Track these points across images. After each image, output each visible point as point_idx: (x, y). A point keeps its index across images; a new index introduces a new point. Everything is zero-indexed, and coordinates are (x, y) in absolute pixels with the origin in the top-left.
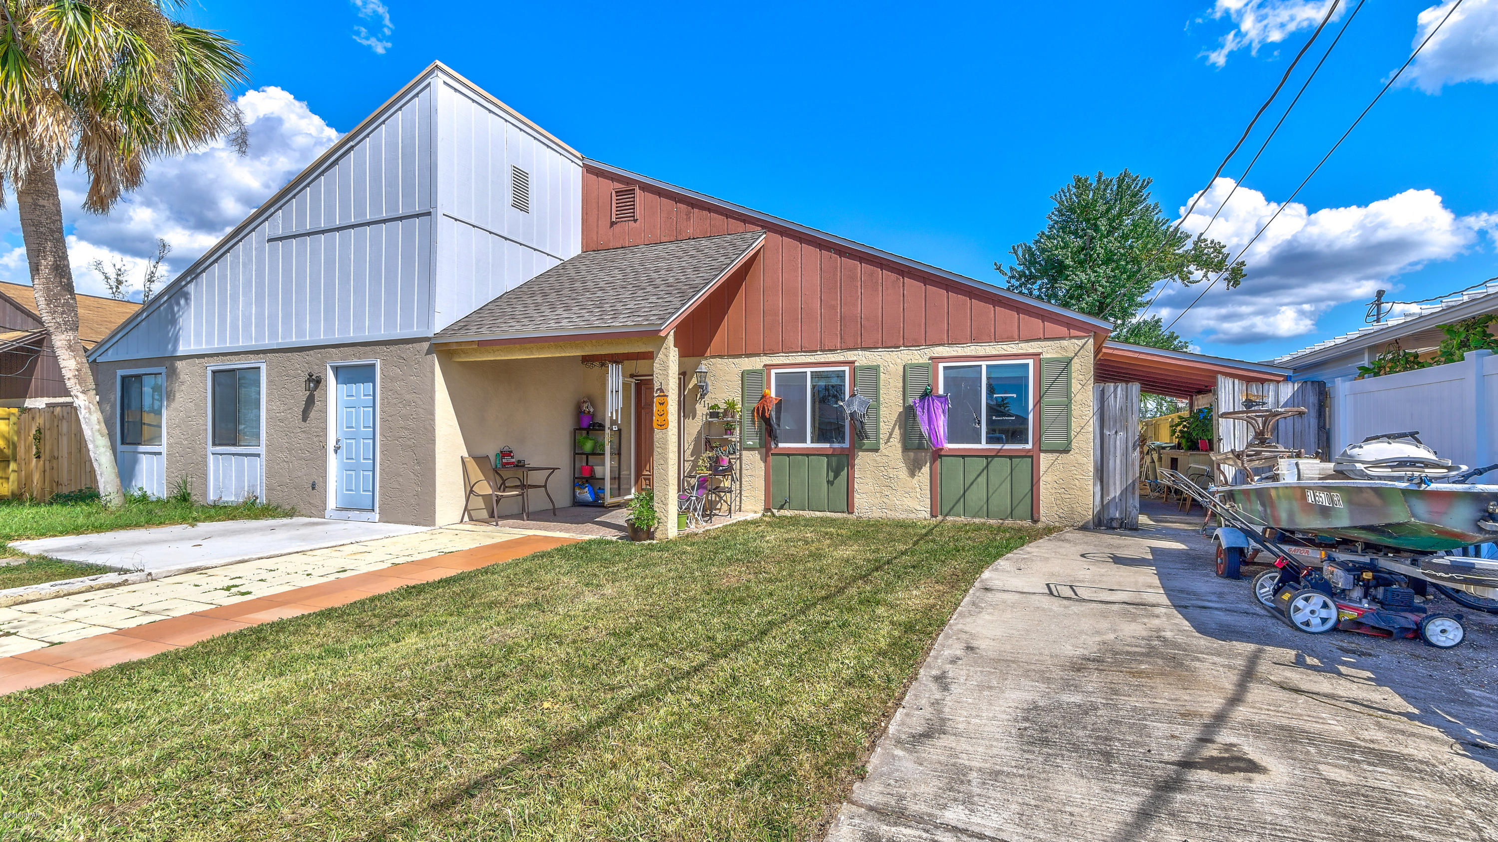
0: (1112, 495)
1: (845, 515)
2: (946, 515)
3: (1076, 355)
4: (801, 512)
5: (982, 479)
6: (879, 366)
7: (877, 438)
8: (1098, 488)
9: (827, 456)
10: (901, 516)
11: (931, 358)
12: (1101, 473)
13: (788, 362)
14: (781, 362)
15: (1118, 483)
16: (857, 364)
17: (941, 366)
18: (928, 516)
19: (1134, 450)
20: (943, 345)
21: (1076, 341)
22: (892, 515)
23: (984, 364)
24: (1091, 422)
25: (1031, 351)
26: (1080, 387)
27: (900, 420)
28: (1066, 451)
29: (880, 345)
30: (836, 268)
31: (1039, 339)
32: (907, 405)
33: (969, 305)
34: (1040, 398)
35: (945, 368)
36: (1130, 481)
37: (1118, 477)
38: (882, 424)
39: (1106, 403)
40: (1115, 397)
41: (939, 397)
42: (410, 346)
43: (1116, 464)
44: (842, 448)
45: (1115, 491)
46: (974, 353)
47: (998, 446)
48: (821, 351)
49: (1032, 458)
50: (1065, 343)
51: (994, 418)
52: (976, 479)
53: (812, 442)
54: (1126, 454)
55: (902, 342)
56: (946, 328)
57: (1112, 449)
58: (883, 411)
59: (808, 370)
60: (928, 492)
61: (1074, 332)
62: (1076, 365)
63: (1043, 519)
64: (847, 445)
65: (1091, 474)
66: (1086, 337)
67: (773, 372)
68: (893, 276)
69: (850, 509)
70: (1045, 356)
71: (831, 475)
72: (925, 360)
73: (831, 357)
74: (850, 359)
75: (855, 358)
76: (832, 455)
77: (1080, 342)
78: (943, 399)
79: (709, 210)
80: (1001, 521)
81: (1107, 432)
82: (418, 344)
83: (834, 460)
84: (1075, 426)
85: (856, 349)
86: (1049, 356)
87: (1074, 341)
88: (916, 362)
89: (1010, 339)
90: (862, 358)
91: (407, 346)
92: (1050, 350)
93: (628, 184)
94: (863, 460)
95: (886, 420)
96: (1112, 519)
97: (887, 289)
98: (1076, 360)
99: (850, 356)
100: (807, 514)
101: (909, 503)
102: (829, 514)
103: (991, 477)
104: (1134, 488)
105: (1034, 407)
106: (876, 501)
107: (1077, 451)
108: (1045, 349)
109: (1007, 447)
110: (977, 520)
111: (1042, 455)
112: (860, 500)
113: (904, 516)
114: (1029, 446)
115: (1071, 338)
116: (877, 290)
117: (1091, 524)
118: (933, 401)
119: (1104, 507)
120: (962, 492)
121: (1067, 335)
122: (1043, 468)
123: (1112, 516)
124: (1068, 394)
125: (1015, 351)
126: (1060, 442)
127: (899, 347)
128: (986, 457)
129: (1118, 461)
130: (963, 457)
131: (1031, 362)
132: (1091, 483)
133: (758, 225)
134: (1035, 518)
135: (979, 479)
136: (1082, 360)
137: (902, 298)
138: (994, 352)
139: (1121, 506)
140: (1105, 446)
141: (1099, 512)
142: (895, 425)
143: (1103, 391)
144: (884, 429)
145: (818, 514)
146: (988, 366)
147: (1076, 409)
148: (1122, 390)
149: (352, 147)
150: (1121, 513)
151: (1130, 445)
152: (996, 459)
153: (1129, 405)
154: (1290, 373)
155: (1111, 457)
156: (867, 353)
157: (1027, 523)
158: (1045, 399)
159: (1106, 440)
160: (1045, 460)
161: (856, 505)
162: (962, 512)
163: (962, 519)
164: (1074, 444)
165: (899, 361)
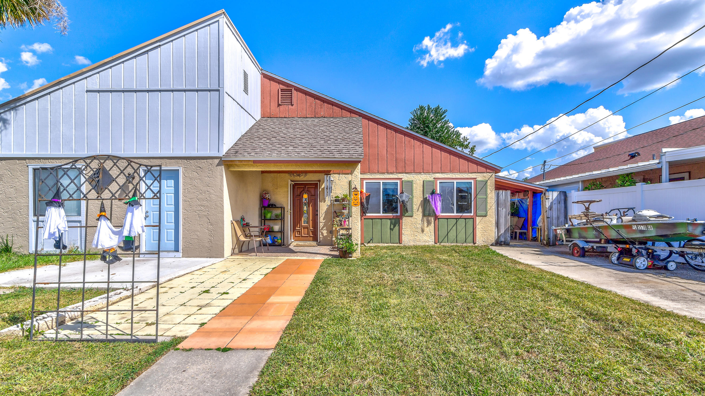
0: (501, 233)
1: (398, 245)
2: (441, 243)
3: (489, 179)
4: (378, 244)
5: (454, 228)
6: (413, 181)
7: (412, 211)
8: (496, 230)
9: (390, 219)
10: (422, 244)
11: (434, 178)
12: (498, 225)
13: (372, 177)
14: (368, 177)
15: (503, 228)
16: (403, 179)
17: (438, 181)
18: (433, 243)
19: (509, 215)
20: (439, 173)
21: (489, 174)
22: (418, 244)
23: (455, 181)
24: (494, 205)
25: (473, 177)
26: (490, 191)
27: (422, 204)
28: (485, 216)
29: (413, 172)
30: (394, 137)
31: (476, 173)
32: (425, 197)
33: (449, 157)
34: (476, 196)
35: (440, 183)
36: (507, 227)
37: (503, 225)
38: (414, 205)
39: (499, 198)
40: (502, 196)
41: (438, 194)
42: (205, 161)
43: (502, 221)
44: (397, 216)
45: (502, 231)
46: (451, 177)
47: (461, 214)
48: (387, 173)
49: (473, 219)
50: (485, 174)
51: (459, 203)
52: (452, 227)
53: (383, 213)
54: (506, 217)
55: (422, 171)
56: (440, 166)
57: (501, 215)
58: (415, 200)
59: (381, 181)
60: (433, 234)
61: (488, 171)
62: (489, 183)
63: (477, 242)
64: (399, 214)
65: (494, 225)
66: (492, 172)
67: (365, 181)
68: (418, 143)
69: (400, 242)
70: (478, 179)
71: (392, 227)
72: (432, 179)
73: (391, 176)
74: (400, 177)
75: (402, 177)
76: (393, 219)
77: (490, 174)
78: (440, 195)
79: (333, 105)
80: (461, 244)
81: (499, 209)
82: (211, 160)
83: (393, 221)
84: (488, 207)
85: (402, 173)
86: (479, 179)
87: (488, 174)
88: (428, 179)
89: (465, 172)
90: (405, 177)
91: (203, 161)
92: (480, 177)
93: (288, 86)
94: (405, 221)
95: (416, 204)
96: (501, 242)
97: (416, 148)
98: (489, 181)
99: (400, 176)
100: (381, 245)
101: (425, 238)
102: (391, 244)
103: (458, 227)
104: (508, 230)
105: (474, 199)
106: (412, 238)
107: (489, 216)
108: (478, 177)
109: (464, 214)
110: (453, 244)
111: (477, 218)
112: (405, 238)
113: (423, 244)
114: (472, 214)
115: (487, 172)
116: (412, 148)
117: (494, 244)
118: (436, 196)
119: (499, 237)
120: (447, 233)
121: (486, 171)
122: (477, 223)
123: (501, 240)
124: (486, 194)
125: (467, 177)
126: (483, 213)
127: (421, 173)
128: (456, 219)
129: (503, 220)
130: (447, 219)
131: (473, 181)
132: (494, 228)
133: (357, 115)
134: (475, 242)
135: (453, 228)
136: (491, 181)
137: (422, 153)
138: (459, 177)
139: (504, 237)
140: (499, 214)
141: (497, 239)
142: (419, 206)
143: (498, 193)
144: (415, 207)
145: (386, 245)
146: (457, 182)
147: (489, 201)
148: (504, 193)
149: (160, 46)
150: (504, 239)
151: (507, 214)
152: (460, 219)
153: (507, 199)
154: (547, 188)
155: (501, 218)
156: (407, 175)
157: (471, 244)
158: (478, 196)
159: (499, 212)
160: (478, 219)
161: (403, 240)
162: (447, 241)
163: (447, 244)
164: (488, 214)
165: (421, 179)
